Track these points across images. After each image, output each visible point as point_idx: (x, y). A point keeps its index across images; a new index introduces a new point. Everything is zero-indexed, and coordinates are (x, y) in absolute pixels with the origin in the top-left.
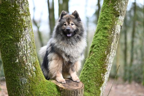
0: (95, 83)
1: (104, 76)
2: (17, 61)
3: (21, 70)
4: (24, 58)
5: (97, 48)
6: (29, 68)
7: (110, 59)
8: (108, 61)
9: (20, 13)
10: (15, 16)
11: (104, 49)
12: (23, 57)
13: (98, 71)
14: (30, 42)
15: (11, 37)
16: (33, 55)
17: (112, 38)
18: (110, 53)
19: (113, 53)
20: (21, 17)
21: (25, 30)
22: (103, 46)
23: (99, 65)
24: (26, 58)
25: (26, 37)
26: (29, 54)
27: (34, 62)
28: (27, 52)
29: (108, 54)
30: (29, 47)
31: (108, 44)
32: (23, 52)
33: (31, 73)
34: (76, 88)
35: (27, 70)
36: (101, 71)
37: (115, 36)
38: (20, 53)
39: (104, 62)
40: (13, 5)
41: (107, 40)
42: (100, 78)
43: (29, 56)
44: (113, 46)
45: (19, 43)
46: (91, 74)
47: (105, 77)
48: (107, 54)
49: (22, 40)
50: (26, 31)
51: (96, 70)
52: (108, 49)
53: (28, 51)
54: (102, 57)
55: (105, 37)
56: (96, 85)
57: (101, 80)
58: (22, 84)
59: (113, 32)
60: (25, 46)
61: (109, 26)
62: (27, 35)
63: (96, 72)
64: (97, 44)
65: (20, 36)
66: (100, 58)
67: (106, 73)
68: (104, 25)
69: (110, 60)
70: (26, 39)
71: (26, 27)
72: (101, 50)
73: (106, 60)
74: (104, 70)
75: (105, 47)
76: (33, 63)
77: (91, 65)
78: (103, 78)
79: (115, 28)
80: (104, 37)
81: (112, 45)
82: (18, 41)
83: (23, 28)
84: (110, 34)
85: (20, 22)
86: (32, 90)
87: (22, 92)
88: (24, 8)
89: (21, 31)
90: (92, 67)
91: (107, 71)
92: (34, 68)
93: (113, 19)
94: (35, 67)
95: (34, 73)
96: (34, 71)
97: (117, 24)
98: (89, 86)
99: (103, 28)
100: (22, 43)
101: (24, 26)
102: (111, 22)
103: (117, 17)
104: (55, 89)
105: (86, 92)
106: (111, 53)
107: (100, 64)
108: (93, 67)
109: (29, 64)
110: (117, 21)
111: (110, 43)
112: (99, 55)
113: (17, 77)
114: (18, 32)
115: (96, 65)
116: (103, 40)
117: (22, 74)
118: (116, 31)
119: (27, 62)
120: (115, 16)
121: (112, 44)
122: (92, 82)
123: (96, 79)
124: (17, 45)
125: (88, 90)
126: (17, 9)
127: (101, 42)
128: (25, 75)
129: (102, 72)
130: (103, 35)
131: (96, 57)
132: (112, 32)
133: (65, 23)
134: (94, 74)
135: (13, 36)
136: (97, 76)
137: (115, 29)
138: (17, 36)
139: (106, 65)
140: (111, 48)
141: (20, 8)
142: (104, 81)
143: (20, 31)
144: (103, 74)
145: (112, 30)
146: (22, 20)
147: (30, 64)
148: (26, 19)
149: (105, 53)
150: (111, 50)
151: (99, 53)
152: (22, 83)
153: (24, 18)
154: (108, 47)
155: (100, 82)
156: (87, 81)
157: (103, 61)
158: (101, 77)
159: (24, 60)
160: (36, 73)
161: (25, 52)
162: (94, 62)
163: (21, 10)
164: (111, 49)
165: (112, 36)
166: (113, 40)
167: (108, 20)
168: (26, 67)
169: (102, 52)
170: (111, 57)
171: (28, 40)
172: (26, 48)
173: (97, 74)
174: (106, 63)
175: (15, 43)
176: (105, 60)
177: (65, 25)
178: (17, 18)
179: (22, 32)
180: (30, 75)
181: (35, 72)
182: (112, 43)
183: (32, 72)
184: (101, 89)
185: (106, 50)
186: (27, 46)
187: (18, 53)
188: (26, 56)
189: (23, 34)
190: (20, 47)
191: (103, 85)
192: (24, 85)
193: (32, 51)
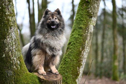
0: (72, 75)
1: (79, 69)
2: (4, 56)
3: (7, 64)
4: (10, 53)
5: (73, 45)
6: (15, 62)
7: (84, 54)
8: (83, 56)
9: (6, 14)
10: (2, 16)
11: (79, 46)
12: (9, 52)
13: (74, 65)
14: (15, 39)
16: (17, 51)
18: (84, 50)
19: (87, 49)
20: (7, 17)
21: (11, 28)
22: (79, 43)
23: (75, 59)
24: (12, 53)
25: (12, 35)
26: (14, 50)
27: (19, 57)
28: (12, 48)
30: (14, 43)
31: (83, 42)
33: (16, 66)
34: (55, 79)
35: (13, 64)
36: (76, 65)
37: (89, 34)
38: (7, 49)
41: (82, 38)
42: (76, 71)
44: (87, 44)
45: (6, 40)
46: (68, 68)
47: (81, 70)
48: (82, 50)
51: (72, 65)
52: (83, 46)
53: (14, 47)
54: (78, 53)
55: (80, 35)
56: (72, 77)
57: (77, 73)
59: (87, 31)
60: (11, 43)
61: (84, 26)
62: (13, 33)
63: (72, 66)
64: (74, 41)
65: (7, 34)
66: (76, 53)
67: (81, 67)
68: (79, 25)
69: (85, 55)
70: (12, 37)
71: (12, 26)
72: (77, 46)
73: (81, 56)
74: (79, 64)
75: (80, 44)
76: (18, 58)
77: (68, 60)
78: (79, 71)
79: (88, 27)
80: (79, 36)
82: (5, 38)
83: (9, 27)
84: (84, 33)
85: (7, 22)
86: (17, 81)
87: (8, 83)
88: (10, 10)
89: (7, 30)
90: (69, 61)
91: (82, 65)
92: (18, 62)
93: (87, 20)
94: (19, 61)
96: (18, 65)
97: (91, 24)
98: (66, 78)
99: (78, 28)
100: (8, 40)
101: (10, 25)
102: (85, 22)
103: (90, 18)
104: (37, 81)
105: (64, 83)
107: (76, 59)
108: (70, 62)
110: (90, 22)
111: (85, 40)
112: (75, 51)
113: (4, 70)
114: (4, 30)
115: (72, 60)
116: (79, 38)
117: (8, 67)
118: (90, 30)
119: (12, 57)
122: (69, 75)
123: (73, 72)
124: (4, 42)
125: (66, 82)
126: (4, 10)
127: (77, 40)
128: (11, 68)
129: (78, 66)
130: (78, 33)
131: (72, 53)
132: (86, 31)
133: (49, 18)
134: (71, 67)
136: (74, 69)
137: (89, 29)
138: (4, 34)
139: (81, 59)
140: (85, 45)
141: (6, 10)
142: (79, 74)
144: (79, 67)
145: (86, 29)
146: (8, 20)
147: (15, 59)
148: (12, 19)
149: (80, 49)
150: (86, 47)
151: (75, 49)
152: (8, 75)
153: (10, 18)
154: (82, 44)
155: (76, 75)
156: (65, 73)
157: (78, 56)
159: (10, 55)
160: (20, 67)
161: (11, 48)
162: (71, 57)
163: (7, 11)
164: (85, 46)
165: (86, 35)
166: (87, 39)
167: (83, 21)
168: (12, 61)
169: (78, 48)
170: (86, 52)
172: (11, 45)
173: (74, 68)
174: (81, 58)
175: (2, 40)
176: (80, 55)
178: (5, 18)
180: (15, 68)
182: (86, 41)
183: (17, 65)
184: (77, 81)
185: (81, 47)
186: (12, 42)
187: (5, 49)
188: (11, 51)
189: (9, 32)
190: (6, 44)
191: (78, 77)
192: (10, 77)
193: (16, 47)
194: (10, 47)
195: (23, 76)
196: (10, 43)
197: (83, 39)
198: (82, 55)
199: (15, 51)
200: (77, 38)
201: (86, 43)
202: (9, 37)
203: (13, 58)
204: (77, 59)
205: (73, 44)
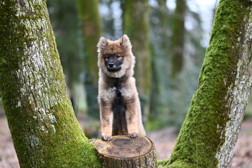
0: (203, 144)
1: (222, 129)
2: (19, 104)
3: (26, 121)
4: (31, 98)
5: (208, 73)
6: (42, 118)
7: (235, 94)
8: (230, 99)
9: (17, 15)
10: (8, 21)
11: (220, 74)
12: (28, 96)
13: (209, 120)
14: (41, 69)
15: (5, 62)
16: (49, 93)
17: (237, 51)
18: (234, 83)
19: (244, 82)
20: (19, 21)
21: (29, 46)
22: (219, 68)
23: (210, 107)
24: (34, 99)
25: (33, 59)
26: (40, 91)
27: (52, 106)
28: (34, 87)
29: (230, 84)
30: (39, 77)
31: (230, 64)
32: (28, 88)
33: (46, 127)
35: (37, 121)
36: (214, 119)
37: (245, 46)
38: (23, 90)
39: (223, 101)
40: (3, 2)
41: (226, 55)
42: (214, 134)
43: (41, 94)
44: (242, 68)
45: (19, 71)
46: (196, 127)
47: (227, 132)
48: (228, 85)
49: (23, 64)
50: (30, 48)
51: (205, 119)
52: (230, 74)
53: (38, 84)
54: (217, 92)
55: (222, 49)
56: (205, 148)
57: (216, 138)
58: (31, 147)
59: (239, 39)
60: (31, 76)
61: (231, 27)
62: (35, 55)
63: (205, 122)
64: (209, 64)
65: (20, 58)
66: (213, 92)
67: (228, 124)
68: (222, 26)
69: (237, 96)
70: (32, 64)
71: (31, 40)
72: (215, 76)
73: (226, 98)
74: (222, 117)
75: (222, 69)
76: (49, 108)
77: (196, 108)
78: (222, 133)
79: (243, 29)
80: (221, 51)
81: (238, 65)
82: (17, 67)
83: (25, 43)
84: (233, 44)
85: (18, 33)
86: (50, 158)
87: (33, 162)
88: (27, 5)
89: (22, 49)
90: (197, 111)
91: (229, 119)
92: (52, 117)
93: (239, 11)
94: (54, 114)
95: (53, 126)
96: (52, 124)
97: (250, 21)
98: (191, 149)
99: (220, 31)
100: (23, 70)
101: (26, 39)
102: (235, 17)
103: (247, 6)
105: (185, 161)
106: (236, 82)
107: (213, 106)
108: (200, 112)
109: (40, 110)
110: (248, 16)
111: (234, 61)
112: (212, 87)
113: (22, 135)
114: (15, 51)
115: (205, 108)
116: (219, 55)
117: (29, 128)
118: (247, 35)
119: (36, 106)
120: (243, 4)
121: (240, 64)
122: (198, 142)
123: (206, 135)
124: (15, 75)
125: (189, 159)
126: (11, 7)
127: (214, 61)
128: (34, 130)
129: (218, 121)
130: (219, 45)
131: (205, 91)
132: (237, 38)
134: (202, 125)
135: (6, 60)
136: (208, 130)
137: (244, 32)
138: (14, 59)
139: (227, 106)
140: (236, 72)
141: (17, 7)
142: (224, 140)
143: (18, 49)
144: (220, 125)
145: (238, 33)
146: (23, 29)
147: (43, 110)
148: (32, 26)
149: (223, 83)
150: (237, 77)
151: (212, 82)
152: (30, 144)
153: (28, 24)
154: (228, 71)
155: (214, 142)
156: (189, 139)
157: (218, 98)
158: (215, 132)
159: (30, 103)
160: (57, 127)
161: (32, 88)
162: (202, 101)
163: (19, 9)
164: (236, 75)
165: (237, 47)
166: (241, 56)
167: (229, 14)
168: (35, 115)
169: (218, 81)
170: (238, 89)
171: (36, 66)
172: (32, 80)
173: (208, 127)
174: (226, 102)
175: (12, 72)
176: (223, 97)
178: (14, 25)
179: (23, 51)
180: (43, 129)
181: (55, 124)
182: (237, 61)
183: (47, 124)
184: (217, 156)
185: (225, 77)
186: (33, 75)
187: (19, 90)
188: (33, 94)
189: (25, 53)
190: (20, 79)
191: (222, 149)
192: (36, 149)
193: (46, 84)
194: (30, 87)
195: (63, 148)
196: (29, 76)
197: (229, 58)
198: (229, 96)
199: (42, 93)
200: (216, 56)
201: (237, 67)
202: (25, 65)
203: (39, 109)
204: (216, 106)
205: (208, 71)
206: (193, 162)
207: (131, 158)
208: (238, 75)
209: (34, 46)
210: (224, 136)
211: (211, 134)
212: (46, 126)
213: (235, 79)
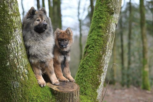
0: (91, 85)
1: (100, 77)
2: (8, 64)
3: (12, 73)
4: (16, 60)
6: (21, 71)
7: (106, 59)
8: (104, 62)
9: (9, 13)
10: (4, 16)
11: (99, 49)
12: (14, 59)
14: (21, 44)
16: (24, 58)
17: (107, 37)
19: (109, 53)
20: (10, 17)
21: (15, 31)
22: (98, 46)
23: (94, 66)
25: (17, 38)
26: (20, 56)
28: (18, 54)
29: (104, 54)
30: (20, 48)
31: (103, 44)
32: (14, 55)
34: (71, 90)
35: (19, 73)
36: (96, 72)
37: (110, 35)
38: (11, 56)
39: (100, 63)
40: (1, 5)
41: (102, 39)
43: (21, 58)
44: (109, 46)
45: (9, 45)
46: (86, 76)
47: (102, 79)
48: (102, 55)
50: (16, 32)
52: (104, 49)
53: (19, 53)
54: (98, 58)
56: (92, 87)
57: (97, 82)
59: (108, 31)
60: (16, 48)
61: (104, 25)
62: (18, 36)
63: (92, 73)
64: (92, 44)
65: (10, 37)
66: (95, 58)
67: (102, 74)
68: (98, 24)
70: (17, 41)
71: (16, 28)
72: (96, 50)
73: (102, 61)
74: (100, 71)
75: (100, 46)
76: (25, 66)
77: (86, 67)
79: (110, 26)
80: (99, 37)
81: (107, 44)
82: (9, 43)
83: (13, 29)
84: (105, 34)
85: (10, 23)
86: (25, 94)
87: (15, 97)
88: (13, 8)
89: (11, 32)
91: (103, 72)
92: (26, 71)
93: (108, 17)
94: (27, 69)
96: (26, 75)
97: (112, 22)
98: (85, 88)
99: (97, 27)
100: (12, 45)
101: (14, 27)
102: (105, 20)
103: (111, 15)
104: (49, 93)
106: (106, 53)
107: (95, 65)
108: (88, 69)
110: (112, 20)
111: (106, 42)
112: (95, 56)
113: (9, 81)
115: (91, 66)
116: (98, 39)
117: (14, 77)
118: (111, 29)
119: (18, 65)
120: (109, 14)
121: (108, 44)
122: (88, 84)
123: (92, 81)
124: (7, 48)
126: (6, 9)
127: (95, 42)
128: (17, 78)
129: (98, 73)
130: (97, 34)
131: (91, 58)
134: (90, 75)
135: (2, 38)
137: (110, 28)
138: (7, 38)
139: (102, 65)
141: (9, 9)
142: (100, 83)
143: (9, 33)
144: (99, 75)
145: (107, 28)
146: (12, 21)
147: (22, 67)
148: (16, 20)
149: (100, 53)
150: (107, 50)
151: (94, 53)
152: (14, 87)
153: (14, 18)
154: (103, 47)
155: (97, 84)
157: (98, 61)
158: (97, 79)
159: (15, 63)
160: (28, 76)
161: (16, 54)
162: (90, 63)
163: (10, 10)
164: (106, 49)
165: (107, 35)
166: (109, 40)
167: (102, 18)
168: (18, 70)
169: (98, 52)
170: (107, 57)
171: (18, 42)
172: (16, 50)
173: (93, 76)
174: (101, 63)
175: (5, 45)
176: (100, 60)
177: (39, 20)
178: (7, 19)
179: (12, 34)
180: (22, 78)
182: (107, 42)
183: (24, 75)
184: (97, 91)
185: (101, 50)
186: (17, 47)
187: (9, 56)
188: (17, 58)
190: (10, 49)
191: (99, 87)
192: (17, 89)
193: (23, 53)
194: (15, 54)
195: (32, 88)
196: (15, 48)
197: (103, 40)
198: (103, 60)
200: (96, 39)
201: (107, 45)
202: (13, 42)
203: (20, 66)
204: (97, 65)
205: (92, 47)
206: (86, 95)
207: (72, 92)
208: (107, 49)
209: (17, 31)
210: (100, 80)
211: (95, 79)
212: (23, 76)
213: (106, 51)
